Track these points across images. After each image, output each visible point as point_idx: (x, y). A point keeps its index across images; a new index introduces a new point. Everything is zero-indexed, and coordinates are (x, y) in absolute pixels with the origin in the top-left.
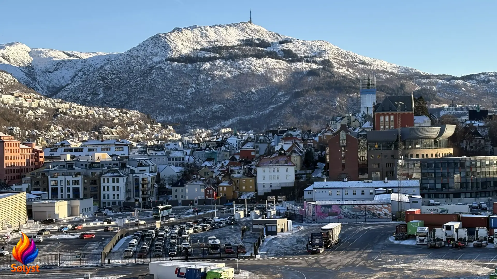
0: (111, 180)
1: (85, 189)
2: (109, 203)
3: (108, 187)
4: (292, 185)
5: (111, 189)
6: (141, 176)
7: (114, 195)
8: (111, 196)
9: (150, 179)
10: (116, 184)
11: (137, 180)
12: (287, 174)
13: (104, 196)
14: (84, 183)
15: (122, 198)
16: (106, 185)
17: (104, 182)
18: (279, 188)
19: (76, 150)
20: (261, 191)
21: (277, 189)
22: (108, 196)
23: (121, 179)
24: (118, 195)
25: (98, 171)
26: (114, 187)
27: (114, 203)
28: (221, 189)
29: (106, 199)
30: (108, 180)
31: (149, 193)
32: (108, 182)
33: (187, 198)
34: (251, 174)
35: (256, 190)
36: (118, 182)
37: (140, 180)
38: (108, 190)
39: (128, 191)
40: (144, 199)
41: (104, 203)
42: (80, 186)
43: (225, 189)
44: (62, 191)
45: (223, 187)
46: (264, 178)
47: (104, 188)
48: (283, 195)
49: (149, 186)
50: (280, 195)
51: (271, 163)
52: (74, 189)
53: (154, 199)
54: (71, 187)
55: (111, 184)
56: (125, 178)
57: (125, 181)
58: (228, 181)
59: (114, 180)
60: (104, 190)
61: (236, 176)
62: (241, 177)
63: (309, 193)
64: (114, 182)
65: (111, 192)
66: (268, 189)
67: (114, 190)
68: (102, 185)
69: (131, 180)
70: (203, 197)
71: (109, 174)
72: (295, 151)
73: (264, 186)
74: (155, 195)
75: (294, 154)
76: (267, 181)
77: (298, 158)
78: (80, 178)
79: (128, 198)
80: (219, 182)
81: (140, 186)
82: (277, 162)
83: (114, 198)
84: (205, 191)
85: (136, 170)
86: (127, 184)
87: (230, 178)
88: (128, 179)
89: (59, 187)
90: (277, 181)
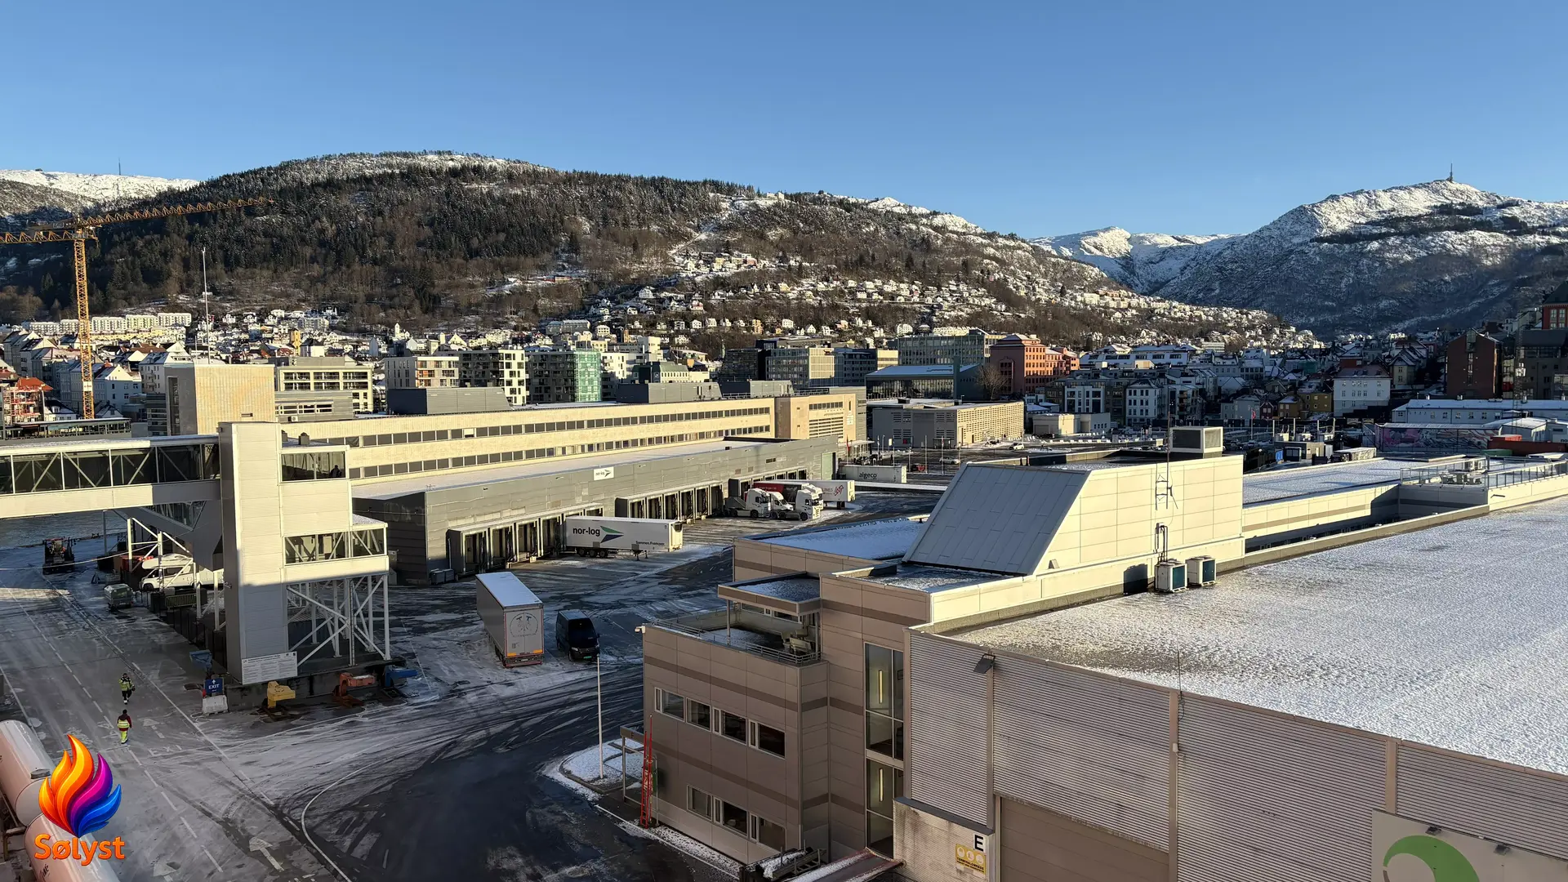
0: (1139, 392)
1: (1107, 403)
2: (1135, 420)
3: (1135, 401)
4: (1386, 404)
5: (1138, 402)
6: (1178, 388)
7: (1142, 411)
8: (1138, 413)
9: (1190, 392)
10: (1144, 397)
11: (1173, 393)
12: (1380, 389)
13: (1130, 411)
14: (1106, 393)
15: (1152, 414)
16: (1133, 397)
17: (1130, 394)
18: (1366, 408)
19: (1122, 357)
20: (1339, 410)
21: (1363, 408)
22: (1135, 411)
23: (1151, 391)
24: (1147, 411)
25: (1124, 381)
26: (1142, 401)
27: (1142, 420)
28: (1282, 407)
29: (1132, 416)
30: (1135, 392)
31: (1189, 409)
32: (1135, 394)
33: (1236, 418)
34: (1327, 388)
35: (1333, 411)
36: (1147, 394)
37: (1178, 392)
38: (1135, 404)
39: (1161, 407)
40: (1181, 417)
41: (1130, 420)
42: (1101, 399)
43: (1287, 407)
44: (1080, 404)
45: (1285, 404)
46: (1344, 395)
47: (1130, 401)
48: (1370, 417)
49: (1190, 401)
50: (1366, 417)
51: (1356, 373)
52: (1094, 401)
53: (1197, 417)
54: (1091, 399)
55: (1138, 397)
56: (1158, 391)
57: (1158, 393)
58: (1292, 397)
59: (1142, 392)
60: (1130, 404)
61: (1306, 390)
62: (1313, 393)
63: (1401, 413)
64: (1142, 394)
65: (1138, 407)
66: (1349, 409)
67: (1142, 404)
68: (1128, 397)
69: (1166, 392)
70: (1258, 417)
71: (1137, 385)
72: (1402, 360)
73: (1344, 405)
74: (1198, 412)
75: (1398, 363)
76: (1349, 398)
77: (1405, 369)
78: (1101, 389)
79: (1161, 415)
80: (1281, 398)
81: (1177, 401)
82: (1365, 373)
83: (1142, 414)
84: (1261, 409)
85: (1178, 381)
86: (1160, 398)
87: (1295, 393)
88: (1161, 392)
89: (1076, 398)
90: (1362, 398)
